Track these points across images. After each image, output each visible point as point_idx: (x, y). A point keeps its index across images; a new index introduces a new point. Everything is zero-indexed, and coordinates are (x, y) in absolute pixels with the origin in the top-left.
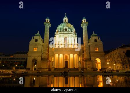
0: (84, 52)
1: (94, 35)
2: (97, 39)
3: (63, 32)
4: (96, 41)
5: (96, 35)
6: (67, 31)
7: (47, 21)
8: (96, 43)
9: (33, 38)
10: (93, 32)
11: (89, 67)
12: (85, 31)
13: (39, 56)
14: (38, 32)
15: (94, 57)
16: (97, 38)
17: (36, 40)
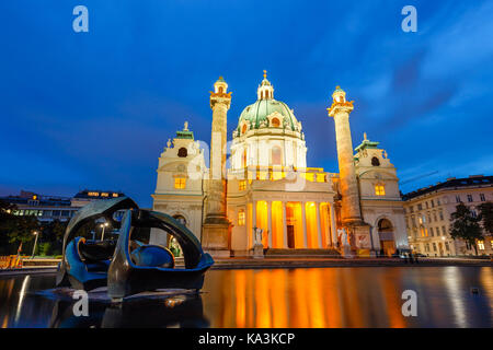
0: (340, 197)
1: (370, 145)
2: (380, 157)
3: (266, 130)
4: (375, 162)
5: (375, 146)
6: (281, 126)
7: (221, 89)
8: (376, 168)
9: (169, 144)
10: (365, 136)
11: (362, 245)
12: (344, 129)
13: (193, 207)
14: (186, 124)
15: (372, 215)
16: (378, 153)
17: (183, 153)
